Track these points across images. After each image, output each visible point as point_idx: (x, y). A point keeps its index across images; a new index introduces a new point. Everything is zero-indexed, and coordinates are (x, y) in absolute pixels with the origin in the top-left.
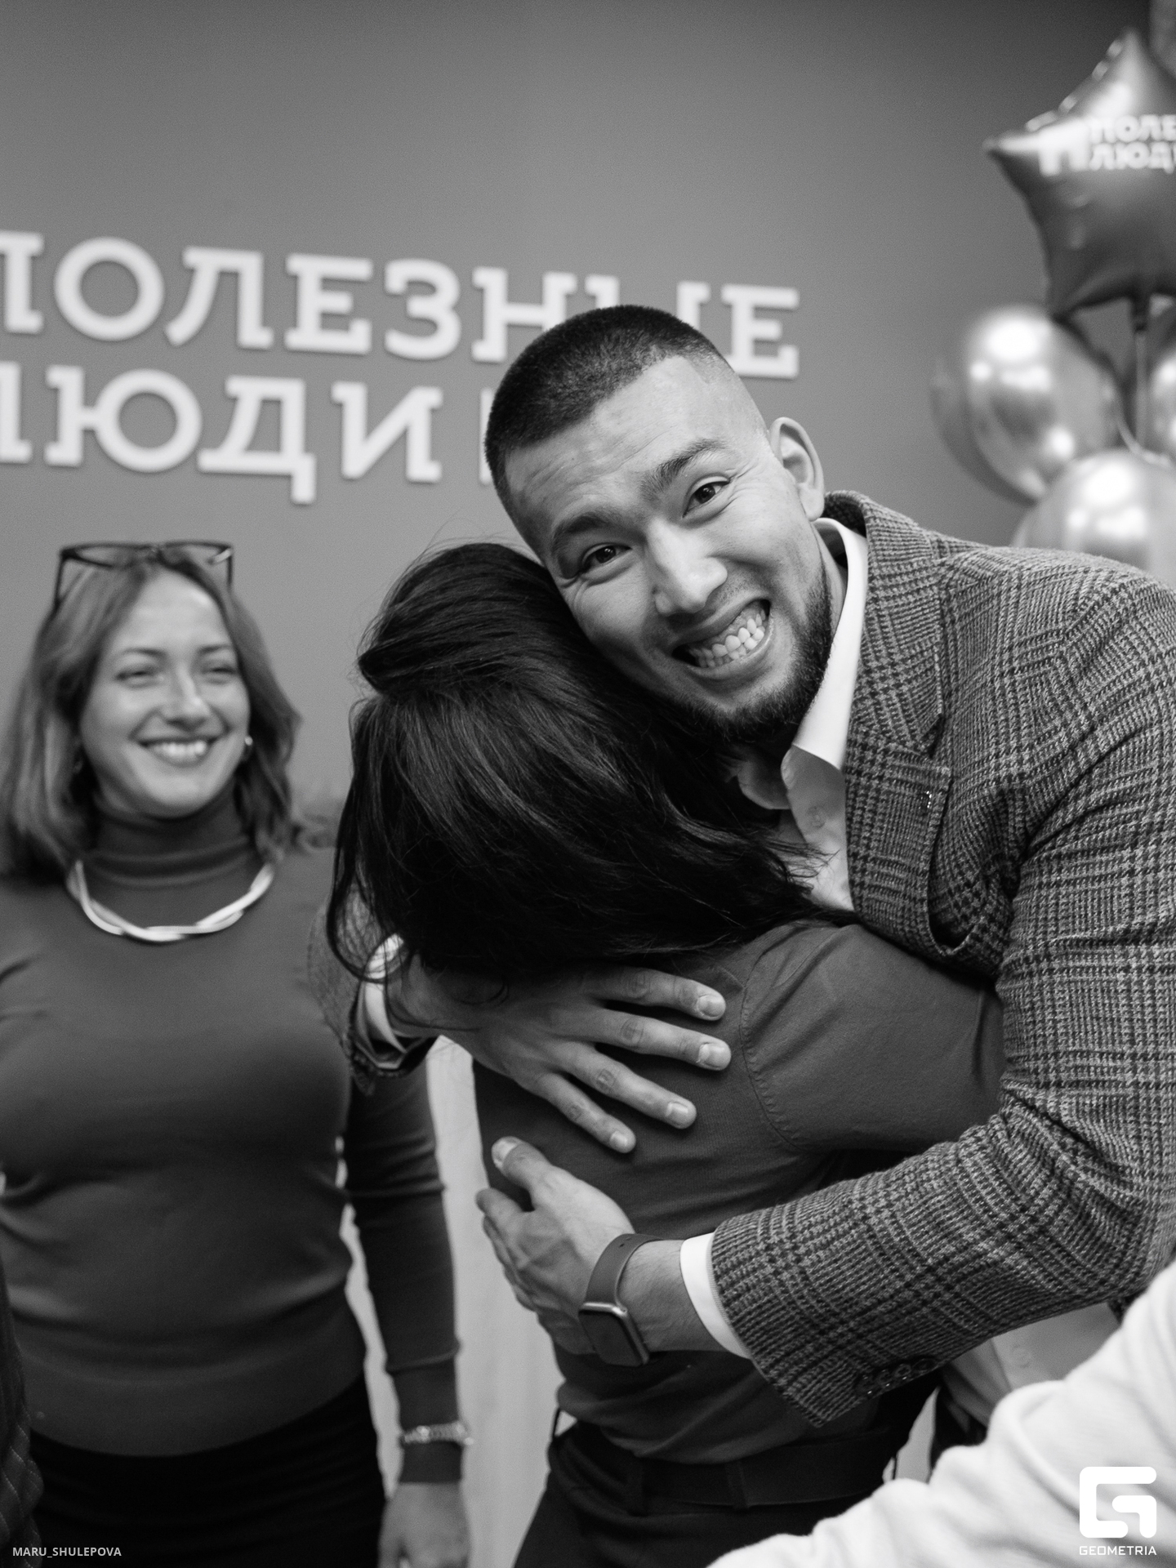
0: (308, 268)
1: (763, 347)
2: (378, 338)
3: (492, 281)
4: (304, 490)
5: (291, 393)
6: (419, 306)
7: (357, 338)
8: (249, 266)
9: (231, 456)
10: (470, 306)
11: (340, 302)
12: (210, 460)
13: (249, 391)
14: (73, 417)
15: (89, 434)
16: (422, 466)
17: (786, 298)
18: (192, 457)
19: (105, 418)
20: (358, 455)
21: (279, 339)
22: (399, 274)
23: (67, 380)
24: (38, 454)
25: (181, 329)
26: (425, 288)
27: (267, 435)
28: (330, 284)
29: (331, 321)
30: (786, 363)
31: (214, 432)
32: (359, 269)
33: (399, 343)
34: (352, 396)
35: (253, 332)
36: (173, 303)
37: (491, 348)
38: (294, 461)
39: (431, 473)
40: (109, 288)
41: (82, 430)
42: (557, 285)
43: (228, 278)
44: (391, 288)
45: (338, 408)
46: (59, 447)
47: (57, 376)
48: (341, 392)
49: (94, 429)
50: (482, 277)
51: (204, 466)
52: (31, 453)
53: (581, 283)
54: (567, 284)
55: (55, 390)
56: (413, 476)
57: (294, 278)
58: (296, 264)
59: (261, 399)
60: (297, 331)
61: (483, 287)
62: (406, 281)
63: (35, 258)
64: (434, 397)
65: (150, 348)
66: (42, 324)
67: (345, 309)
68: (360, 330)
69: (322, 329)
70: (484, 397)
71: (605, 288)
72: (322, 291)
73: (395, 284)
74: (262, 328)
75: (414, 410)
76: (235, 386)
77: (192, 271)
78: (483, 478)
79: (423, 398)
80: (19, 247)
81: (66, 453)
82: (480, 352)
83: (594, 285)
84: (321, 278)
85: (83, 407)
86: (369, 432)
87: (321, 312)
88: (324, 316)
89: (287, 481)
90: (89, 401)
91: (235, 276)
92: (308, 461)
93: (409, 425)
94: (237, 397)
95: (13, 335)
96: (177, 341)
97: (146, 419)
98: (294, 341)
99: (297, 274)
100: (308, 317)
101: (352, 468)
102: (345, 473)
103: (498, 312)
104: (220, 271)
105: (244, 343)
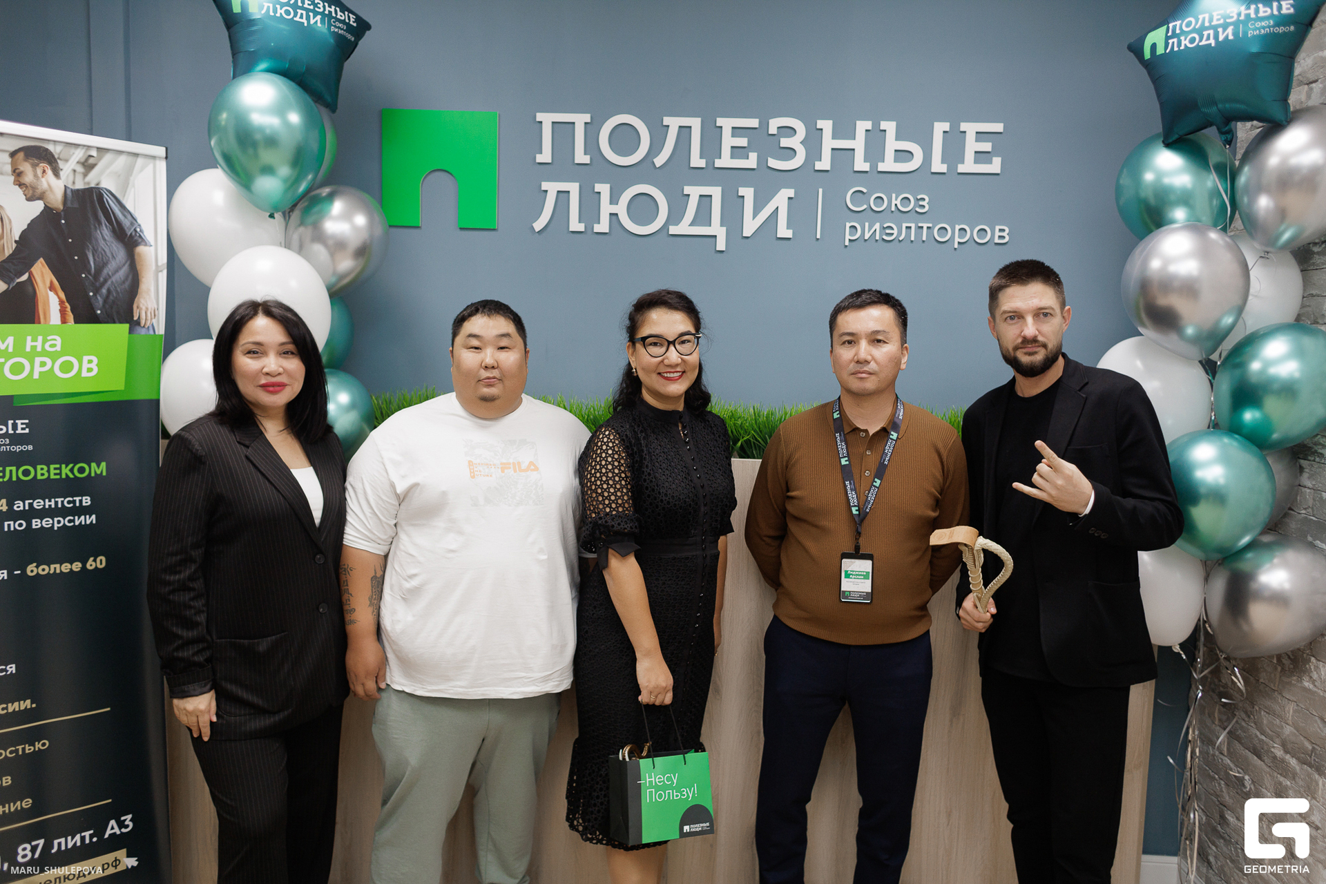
0: (726, 123)
1: (980, 155)
2: (762, 161)
3: (826, 125)
4: (721, 245)
5: (716, 192)
6: (785, 142)
7: (752, 161)
8: (695, 123)
9: (683, 227)
10: (813, 141)
11: (742, 142)
12: (673, 230)
14: (606, 208)
15: (614, 216)
16: (784, 231)
17: (998, 127)
18: (665, 227)
19: (621, 209)
20: (750, 227)
21: (710, 163)
22: (774, 125)
23: (604, 189)
24: (589, 228)
25: (659, 161)
26: (791, 131)
27: (703, 216)
28: (736, 131)
29: (737, 151)
30: (995, 165)
31: (675, 215)
32: (754, 123)
33: (773, 163)
34: (748, 193)
35: (697, 161)
36: (655, 148)
37: (824, 164)
38: (717, 229)
39: (789, 234)
40: (624, 138)
41: (610, 214)
42: (863, 126)
43: (685, 130)
44: (770, 133)
45: (741, 199)
46: (599, 223)
47: (598, 187)
48: (742, 191)
49: (617, 214)
50: (821, 124)
51: (670, 233)
52: (586, 227)
53: (876, 125)
54: (868, 125)
55: (597, 195)
56: (778, 236)
57: (719, 129)
58: (720, 121)
59: (700, 196)
60: (720, 158)
61: (822, 129)
62: (778, 128)
63: (588, 126)
64: (791, 193)
65: (644, 170)
66: (591, 159)
67: (746, 145)
68: (753, 156)
69: (732, 157)
70: (821, 190)
71: (890, 127)
72: (733, 136)
73: (773, 130)
74: (701, 157)
75: (781, 199)
76: (687, 190)
77: (666, 128)
78: (818, 237)
79: (786, 193)
80: (580, 120)
81: (603, 226)
82: (819, 166)
83: (884, 125)
84: (733, 128)
85: (611, 204)
86: (756, 212)
87: (732, 147)
88: (735, 149)
89: (714, 239)
90: (614, 200)
91: (688, 129)
92: (724, 228)
93: (777, 208)
94: (689, 195)
95: (577, 166)
96: (657, 166)
97: (642, 208)
98: (718, 163)
99: (721, 127)
100: (726, 151)
101: (748, 232)
102: (744, 235)
103: (829, 143)
104: (680, 127)
105: (691, 166)
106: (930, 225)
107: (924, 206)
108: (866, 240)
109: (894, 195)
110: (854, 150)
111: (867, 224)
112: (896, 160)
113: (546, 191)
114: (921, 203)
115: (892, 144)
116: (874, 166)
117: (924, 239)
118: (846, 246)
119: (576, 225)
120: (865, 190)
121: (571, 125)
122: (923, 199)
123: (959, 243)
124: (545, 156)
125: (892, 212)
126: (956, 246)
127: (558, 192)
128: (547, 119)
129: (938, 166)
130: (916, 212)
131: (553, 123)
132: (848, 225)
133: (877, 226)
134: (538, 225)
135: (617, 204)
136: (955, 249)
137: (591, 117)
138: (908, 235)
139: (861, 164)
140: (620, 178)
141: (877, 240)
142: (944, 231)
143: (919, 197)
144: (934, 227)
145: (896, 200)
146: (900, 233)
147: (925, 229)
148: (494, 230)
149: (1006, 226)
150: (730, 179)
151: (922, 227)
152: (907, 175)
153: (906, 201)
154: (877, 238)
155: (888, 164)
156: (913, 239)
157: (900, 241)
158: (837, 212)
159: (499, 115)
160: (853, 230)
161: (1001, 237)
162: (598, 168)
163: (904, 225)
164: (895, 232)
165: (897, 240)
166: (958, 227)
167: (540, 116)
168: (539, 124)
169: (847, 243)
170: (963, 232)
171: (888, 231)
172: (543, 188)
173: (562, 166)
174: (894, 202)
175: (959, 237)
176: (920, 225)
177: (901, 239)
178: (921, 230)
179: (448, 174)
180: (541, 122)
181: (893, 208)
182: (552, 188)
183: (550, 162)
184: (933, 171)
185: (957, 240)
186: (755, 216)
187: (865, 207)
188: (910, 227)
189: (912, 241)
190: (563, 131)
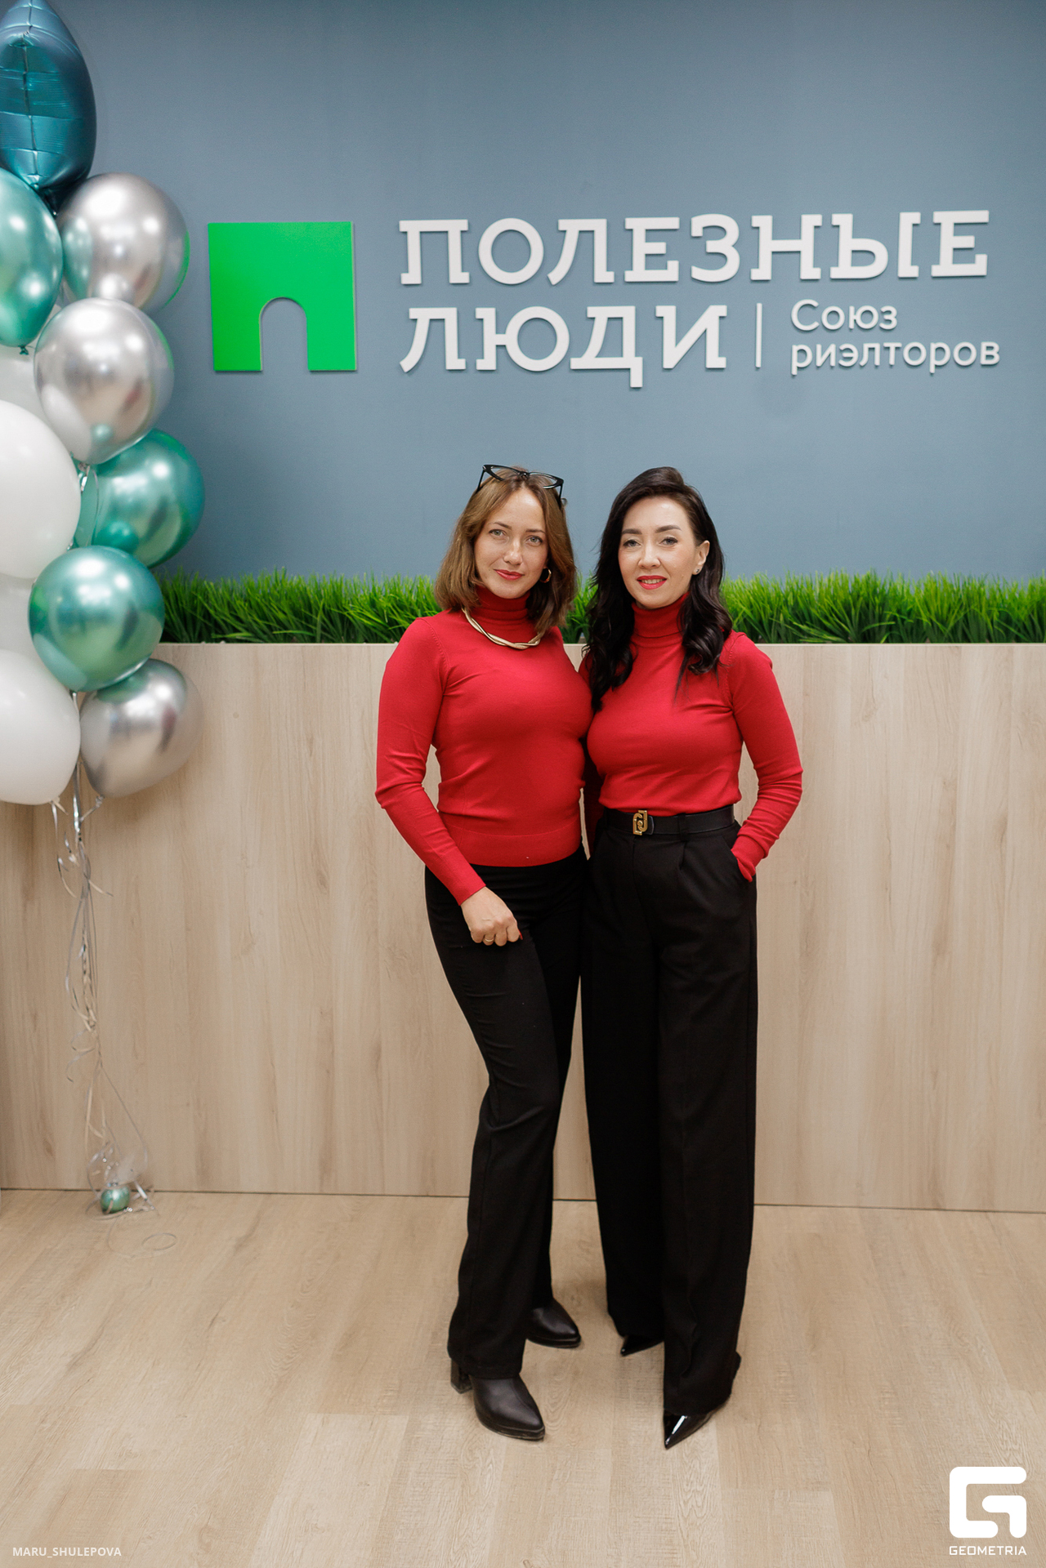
0: (638, 225)
1: (961, 254)
2: (684, 271)
3: (764, 222)
4: (636, 380)
5: (628, 313)
6: (712, 246)
7: (671, 272)
8: (599, 226)
9: (589, 360)
10: (748, 243)
11: (659, 248)
12: (576, 363)
13: (600, 314)
14: (491, 339)
15: (501, 348)
16: (714, 360)
17: (982, 216)
18: (566, 360)
19: (510, 339)
20: (672, 355)
21: (620, 276)
22: (698, 224)
23: (487, 314)
24: (471, 364)
25: (556, 276)
26: (718, 231)
27: (612, 345)
28: (652, 235)
29: (653, 261)
30: (980, 266)
31: (578, 346)
32: (672, 223)
33: (698, 273)
34: (668, 312)
35: (603, 274)
36: (551, 257)
37: (763, 271)
38: (630, 360)
39: (721, 363)
40: (511, 249)
41: (497, 346)
42: (810, 221)
43: (586, 236)
44: (694, 234)
45: (659, 321)
46: (483, 358)
47: (481, 312)
48: (661, 310)
49: (504, 346)
50: (757, 220)
51: (573, 366)
52: (467, 364)
53: (827, 219)
54: (817, 219)
55: (480, 322)
56: (709, 365)
57: (629, 233)
58: (630, 223)
59: (609, 319)
60: (631, 269)
61: (758, 228)
62: (704, 228)
63: (465, 234)
64: (722, 310)
65: (537, 289)
66: (470, 277)
67: (663, 251)
68: (673, 265)
69: (648, 267)
70: (759, 306)
71: (844, 221)
72: (648, 240)
73: (697, 231)
74: (608, 269)
75: (710, 319)
76: (592, 311)
77: (563, 234)
78: (758, 364)
79: (716, 311)
80: (455, 227)
81: (488, 362)
82: (756, 274)
83: (837, 219)
84: (648, 231)
85: (497, 332)
86: (679, 337)
87: (647, 255)
88: (649, 258)
89: (626, 373)
90: (501, 328)
91: (590, 235)
92: (640, 360)
93: (705, 331)
94: (593, 319)
95: (453, 286)
96: (554, 282)
97: (537, 336)
98: (630, 276)
99: (631, 230)
100: (639, 260)
101: (669, 362)
102: (667, 365)
103: (768, 245)
104: (581, 232)
105: (597, 280)
106: (899, 345)
107: (889, 321)
108: (818, 367)
109: (852, 309)
110: (799, 252)
111: (819, 347)
112: (854, 263)
113: (415, 320)
114: (887, 317)
115: (848, 243)
116: (826, 272)
117: (892, 362)
118: (794, 376)
119: (454, 361)
120: (815, 304)
121: (443, 235)
122: (889, 312)
123: (936, 366)
124: (413, 276)
125: (851, 330)
126: (932, 370)
127: (431, 320)
128: (413, 228)
129: (907, 268)
130: (882, 329)
131: (421, 233)
132: (795, 348)
133: (832, 349)
134: (408, 364)
135: (504, 333)
136: (932, 374)
137: (469, 225)
138: (871, 358)
139: (809, 271)
140: (507, 299)
141: (832, 367)
142: (916, 352)
143: (884, 309)
144: (904, 346)
145: (855, 314)
146: (861, 356)
147: (892, 352)
148: (353, 371)
149: (996, 342)
150: (645, 295)
151: (888, 348)
152: (869, 282)
153: (868, 315)
154: (833, 363)
155: (844, 269)
156: (877, 362)
157: (861, 367)
158: (781, 334)
159: (354, 226)
160: (802, 354)
161: (989, 357)
162: (481, 288)
163: (866, 346)
164: (855, 355)
165: (856, 367)
166: (934, 346)
167: (404, 225)
168: (403, 235)
169: (795, 372)
170: (940, 352)
171: (846, 355)
172: (412, 316)
173: (435, 288)
174: (852, 317)
175: (937, 358)
176: (886, 345)
177: (862, 363)
178: (886, 352)
179: (292, 304)
180: (405, 233)
181: (852, 325)
182: (422, 315)
183: (418, 281)
184: (901, 274)
185: (933, 362)
186: (678, 340)
187: (815, 325)
188: (873, 349)
189: (877, 366)
190: (434, 242)
